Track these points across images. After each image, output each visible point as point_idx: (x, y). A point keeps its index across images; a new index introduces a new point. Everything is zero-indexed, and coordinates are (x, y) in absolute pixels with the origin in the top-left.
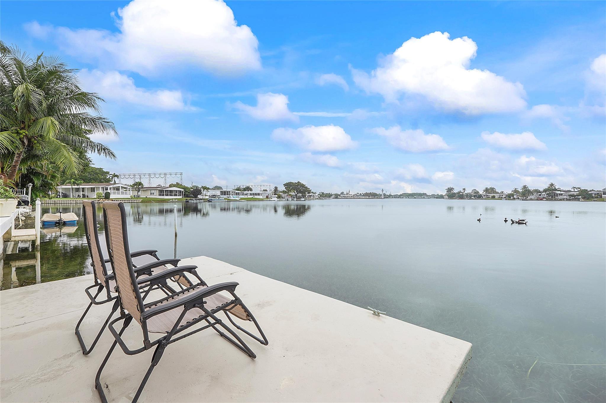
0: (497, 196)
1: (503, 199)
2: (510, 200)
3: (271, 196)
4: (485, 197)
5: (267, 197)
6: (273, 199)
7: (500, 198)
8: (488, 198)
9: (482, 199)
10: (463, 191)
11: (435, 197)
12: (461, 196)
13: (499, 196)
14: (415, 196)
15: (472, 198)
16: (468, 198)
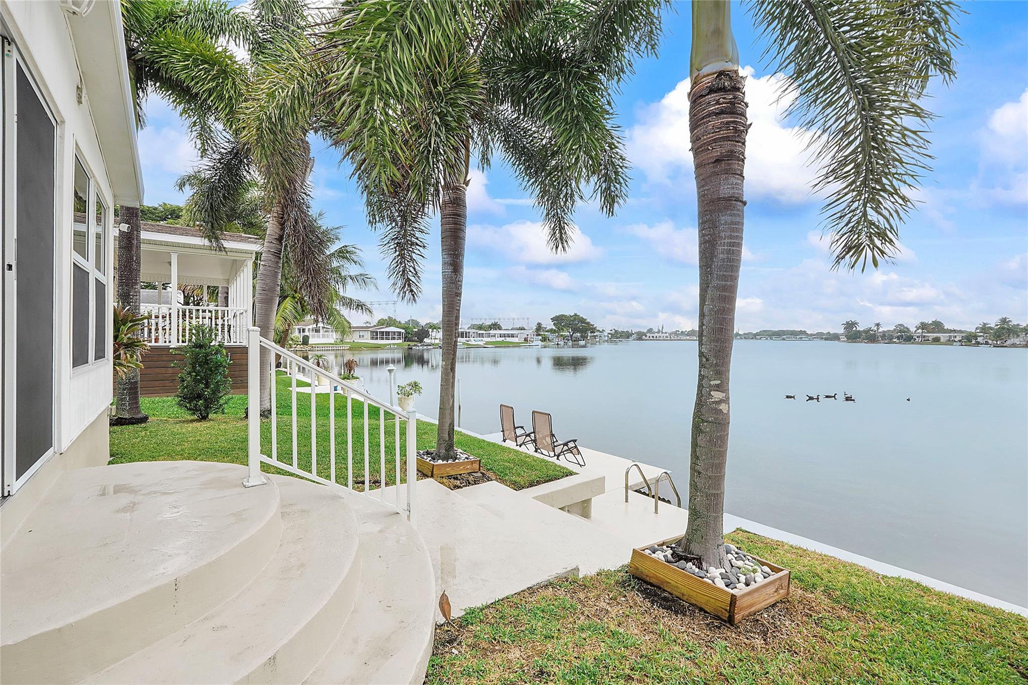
0: (943, 337)
1: (955, 343)
2: (970, 345)
3: (531, 338)
4: (920, 339)
5: (526, 340)
6: (535, 343)
7: (950, 342)
8: (925, 341)
9: (913, 343)
10: (875, 329)
11: (822, 338)
12: (871, 337)
13: (948, 338)
14: (785, 337)
15: (894, 340)
16: (886, 342)
